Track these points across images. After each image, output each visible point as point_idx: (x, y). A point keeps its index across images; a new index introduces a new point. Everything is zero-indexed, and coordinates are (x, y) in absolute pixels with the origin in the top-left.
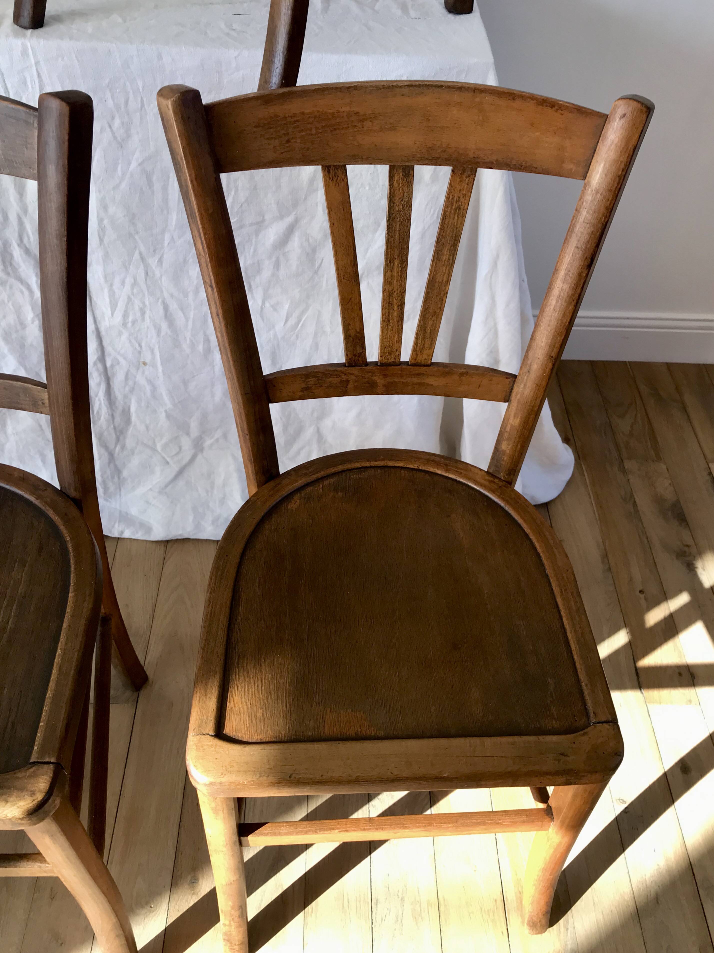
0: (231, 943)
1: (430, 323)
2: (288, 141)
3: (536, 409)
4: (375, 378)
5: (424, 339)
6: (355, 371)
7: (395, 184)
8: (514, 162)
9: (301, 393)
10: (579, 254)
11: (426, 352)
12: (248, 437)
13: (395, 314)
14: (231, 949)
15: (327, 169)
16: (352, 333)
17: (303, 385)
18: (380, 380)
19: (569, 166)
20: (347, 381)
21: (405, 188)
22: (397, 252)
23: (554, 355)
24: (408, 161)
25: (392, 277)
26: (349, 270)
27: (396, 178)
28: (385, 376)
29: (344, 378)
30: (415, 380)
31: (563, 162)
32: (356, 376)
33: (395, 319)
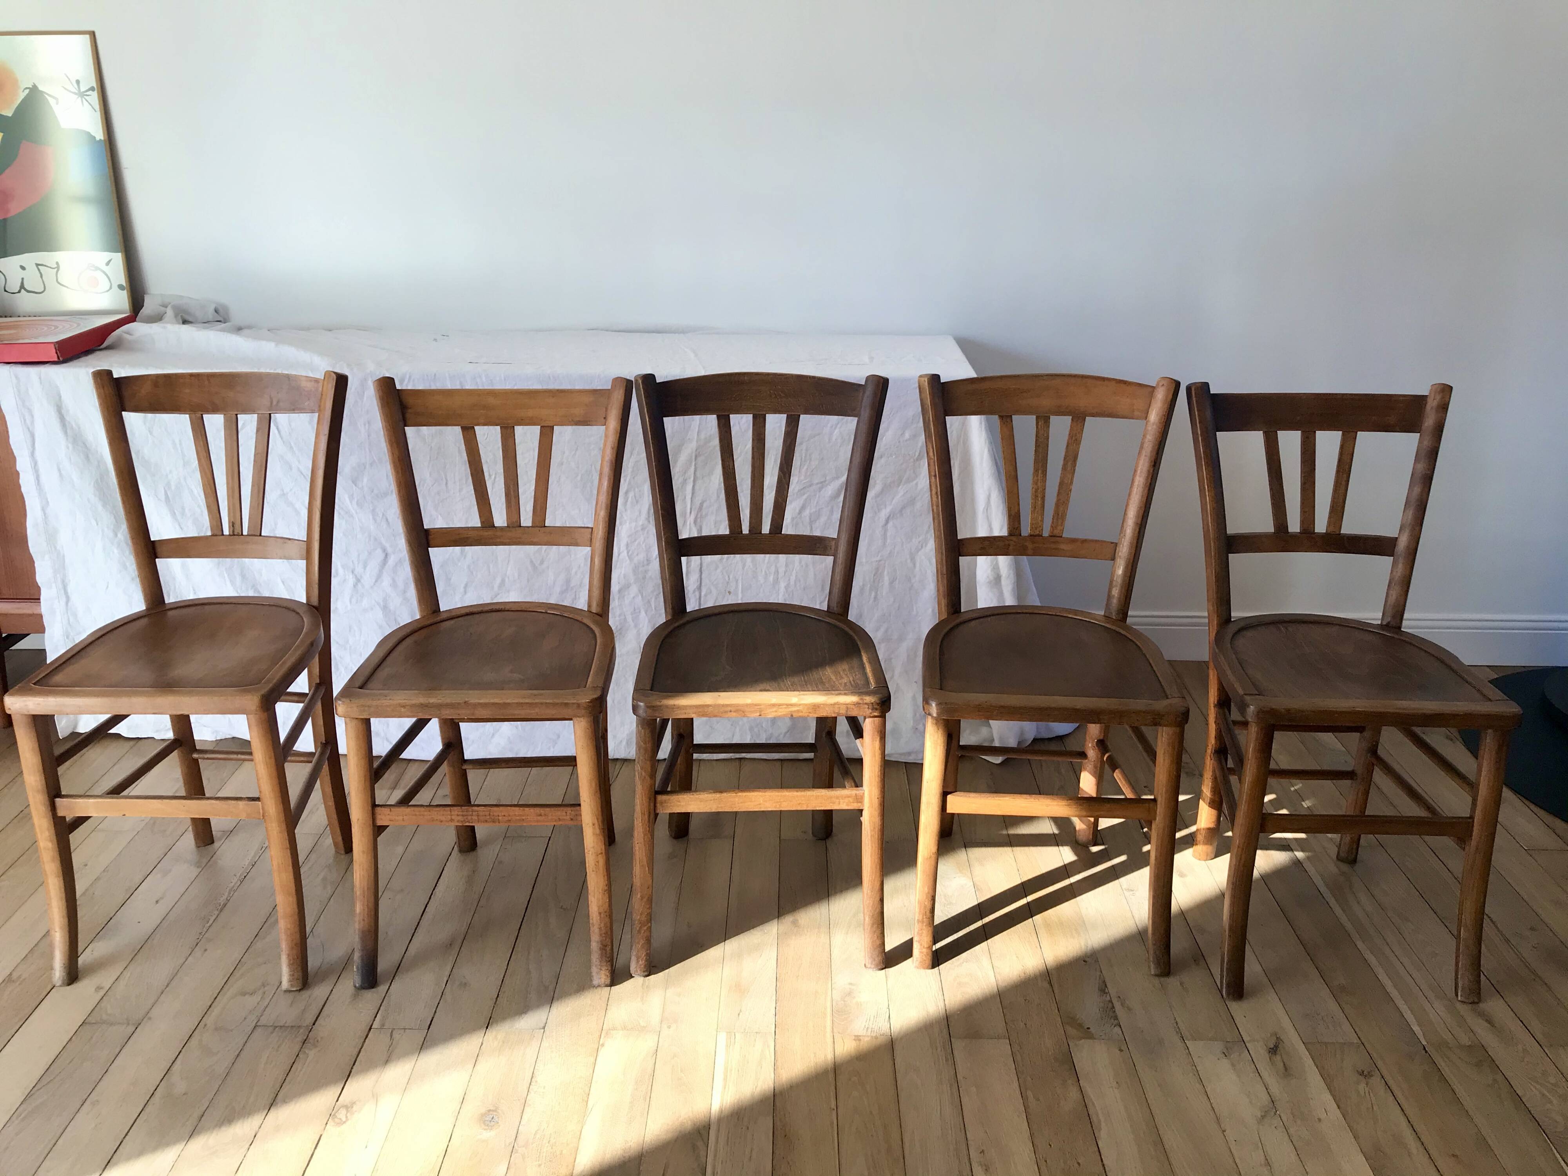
0: (921, 945)
1: (1062, 509)
2: (982, 402)
3: (1131, 561)
4: (1027, 544)
5: (1057, 519)
6: (1014, 538)
7: (1039, 427)
8: (1106, 413)
9: (979, 551)
10: (1147, 460)
11: (1059, 528)
12: (945, 576)
13: (1040, 503)
14: (920, 952)
15: (1001, 417)
16: (1013, 513)
17: (981, 546)
18: (1030, 546)
19: (1136, 413)
20: (1009, 545)
21: (1045, 429)
22: (1040, 464)
23: (1139, 522)
24: (1047, 413)
25: (1038, 480)
26: (1013, 473)
27: (1040, 424)
28: (1033, 542)
29: (1007, 542)
30: (1053, 546)
31: (1133, 411)
32: (1015, 542)
33: (1040, 506)
